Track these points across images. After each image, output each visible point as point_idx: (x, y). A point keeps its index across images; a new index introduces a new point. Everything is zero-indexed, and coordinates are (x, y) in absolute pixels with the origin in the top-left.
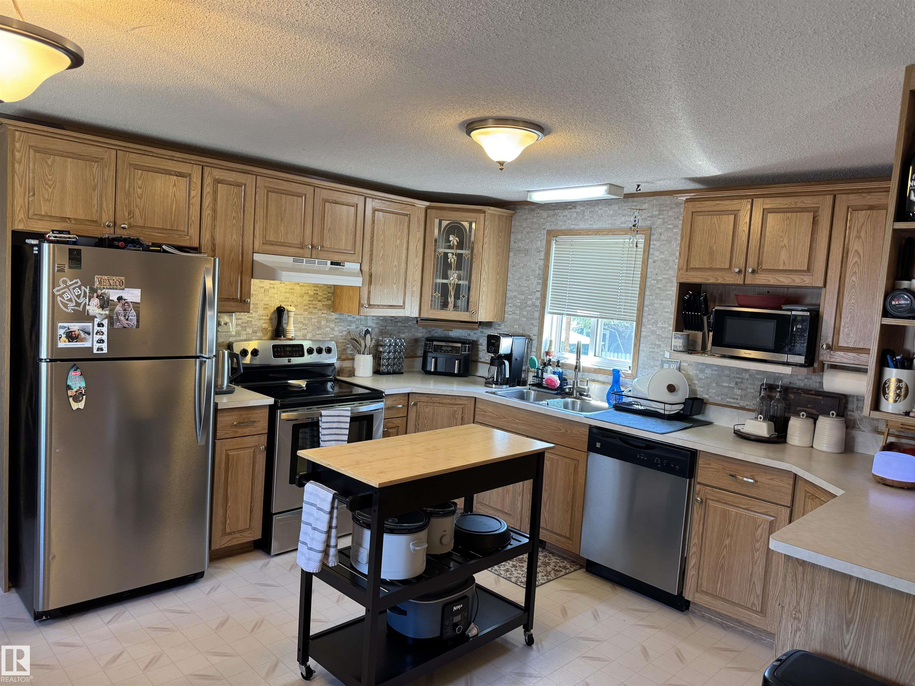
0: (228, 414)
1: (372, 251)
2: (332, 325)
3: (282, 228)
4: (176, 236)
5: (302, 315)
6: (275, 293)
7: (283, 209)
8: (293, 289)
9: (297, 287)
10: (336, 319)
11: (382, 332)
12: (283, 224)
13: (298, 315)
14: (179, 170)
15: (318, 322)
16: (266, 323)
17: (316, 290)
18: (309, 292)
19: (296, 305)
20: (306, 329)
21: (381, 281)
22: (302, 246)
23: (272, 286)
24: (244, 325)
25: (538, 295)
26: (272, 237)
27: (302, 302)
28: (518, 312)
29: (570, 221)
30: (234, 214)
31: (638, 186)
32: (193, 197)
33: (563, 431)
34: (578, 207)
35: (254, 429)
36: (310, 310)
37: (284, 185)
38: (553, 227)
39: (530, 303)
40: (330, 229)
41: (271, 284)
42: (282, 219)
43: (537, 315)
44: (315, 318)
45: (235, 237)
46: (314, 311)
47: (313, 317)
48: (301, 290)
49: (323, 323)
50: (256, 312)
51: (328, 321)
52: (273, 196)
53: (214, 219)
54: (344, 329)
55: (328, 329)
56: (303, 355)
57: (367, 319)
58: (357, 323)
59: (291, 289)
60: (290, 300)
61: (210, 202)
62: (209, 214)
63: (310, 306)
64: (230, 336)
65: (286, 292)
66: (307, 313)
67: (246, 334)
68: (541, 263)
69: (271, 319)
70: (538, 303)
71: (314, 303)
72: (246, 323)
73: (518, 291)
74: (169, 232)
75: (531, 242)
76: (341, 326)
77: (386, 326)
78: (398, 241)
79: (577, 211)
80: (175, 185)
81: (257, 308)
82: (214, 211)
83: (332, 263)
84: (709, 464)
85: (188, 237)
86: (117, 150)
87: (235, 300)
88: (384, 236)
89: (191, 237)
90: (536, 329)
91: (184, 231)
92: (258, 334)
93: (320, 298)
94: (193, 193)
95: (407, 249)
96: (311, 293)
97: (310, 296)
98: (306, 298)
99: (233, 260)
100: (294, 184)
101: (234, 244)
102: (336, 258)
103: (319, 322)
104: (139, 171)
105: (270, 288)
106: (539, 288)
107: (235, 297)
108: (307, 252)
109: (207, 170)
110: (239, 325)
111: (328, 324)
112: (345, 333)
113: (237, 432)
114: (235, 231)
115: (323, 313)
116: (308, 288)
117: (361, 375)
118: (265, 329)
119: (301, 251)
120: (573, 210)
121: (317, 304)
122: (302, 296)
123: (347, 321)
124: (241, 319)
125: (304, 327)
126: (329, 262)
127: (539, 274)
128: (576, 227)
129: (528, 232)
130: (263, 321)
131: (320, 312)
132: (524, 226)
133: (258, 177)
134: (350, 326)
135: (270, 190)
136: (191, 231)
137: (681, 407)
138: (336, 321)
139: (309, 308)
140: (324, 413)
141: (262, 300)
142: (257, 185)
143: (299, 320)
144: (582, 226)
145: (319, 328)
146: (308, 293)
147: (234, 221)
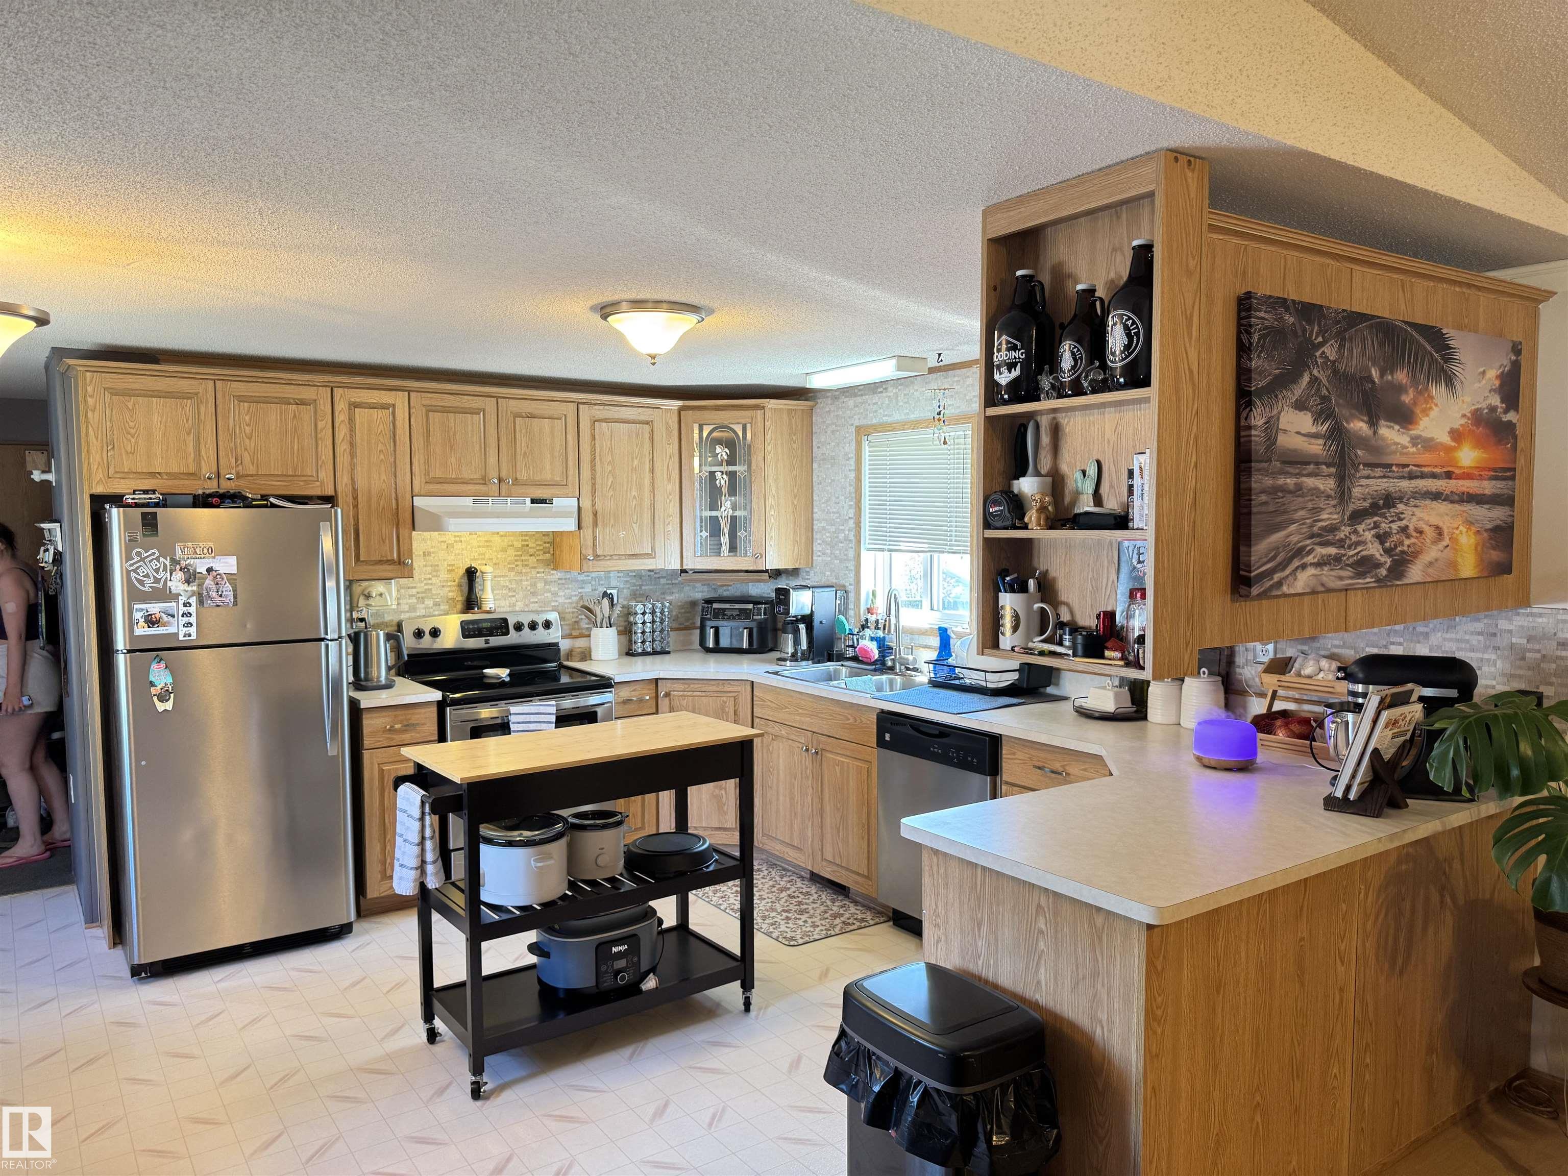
0: (375, 715)
1: (593, 478)
2: (554, 588)
3: (453, 460)
4: (302, 483)
5: (506, 576)
6: (463, 549)
7: (452, 434)
8: (491, 541)
9: (496, 538)
10: (559, 579)
11: (635, 595)
12: (453, 454)
13: (500, 576)
14: (299, 397)
15: (531, 585)
16: (453, 591)
17: (525, 540)
18: (515, 543)
19: (495, 564)
20: (514, 596)
21: (612, 521)
22: (484, 481)
23: (458, 539)
24: (420, 595)
25: (851, 523)
26: (438, 473)
27: (505, 559)
28: (828, 551)
29: (881, 411)
30: (380, 447)
31: (940, 355)
32: (321, 431)
33: (852, 720)
34: (890, 389)
35: (418, 735)
36: (519, 568)
37: (451, 401)
38: (863, 422)
39: (841, 536)
40: (525, 453)
41: (455, 536)
42: (451, 447)
43: (851, 553)
44: (527, 580)
45: (384, 477)
46: (524, 571)
47: (523, 578)
48: (503, 541)
49: (540, 585)
50: (438, 576)
51: (546, 582)
52: (435, 417)
53: (353, 455)
54: (573, 593)
55: (549, 594)
56: (507, 633)
57: (610, 577)
58: (593, 583)
59: (487, 541)
60: (487, 556)
61: (345, 434)
62: (345, 450)
63: (519, 563)
64: (402, 612)
65: (479, 547)
66: (513, 574)
67: (425, 608)
68: (852, 475)
69: (460, 586)
70: (852, 537)
71: (523, 558)
72: (422, 593)
73: (826, 520)
74: (289, 478)
75: (838, 445)
76: (568, 588)
77: (641, 586)
78: (636, 462)
79: (889, 394)
80: (295, 416)
81: (438, 571)
82: (352, 445)
83: (533, 501)
84: (1014, 754)
85: (318, 483)
86: (214, 380)
87: (391, 562)
88: (612, 455)
89: (322, 483)
90: (852, 575)
91: (312, 476)
92: (442, 607)
93: (531, 551)
94: (320, 425)
95: (653, 471)
96: (518, 544)
97: (517, 550)
98: (511, 552)
99: (383, 508)
100: (466, 397)
101: (384, 486)
102: (540, 493)
103: (534, 585)
104: (246, 404)
105: (456, 541)
106: (851, 513)
107: (389, 558)
108: (495, 488)
109: (338, 392)
110: (413, 596)
111: (547, 587)
112: (575, 599)
113: (392, 739)
114: (383, 469)
115: (538, 572)
116: (512, 538)
117: (600, 658)
118: (453, 599)
119: (483, 488)
120: (884, 395)
121: (528, 560)
122: (504, 550)
123: (578, 581)
124: (415, 587)
125: (510, 594)
126: (528, 500)
127: (850, 493)
128: (890, 420)
129: (833, 432)
130: (448, 589)
131: (534, 572)
132: (828, 422)
133: (412, 394)
134: (583, 588)
135: (430, 409)
136: (322, 475)
137: (1015, 676)
138: (560, 582)
139: (517, 566)
140: (514, 709)
141: (445, 560)
142: (412, 404)
143: (502, 583)
144: (897, 416)
145: (534, 594)
146: (512, 546)
147: (382, 457)
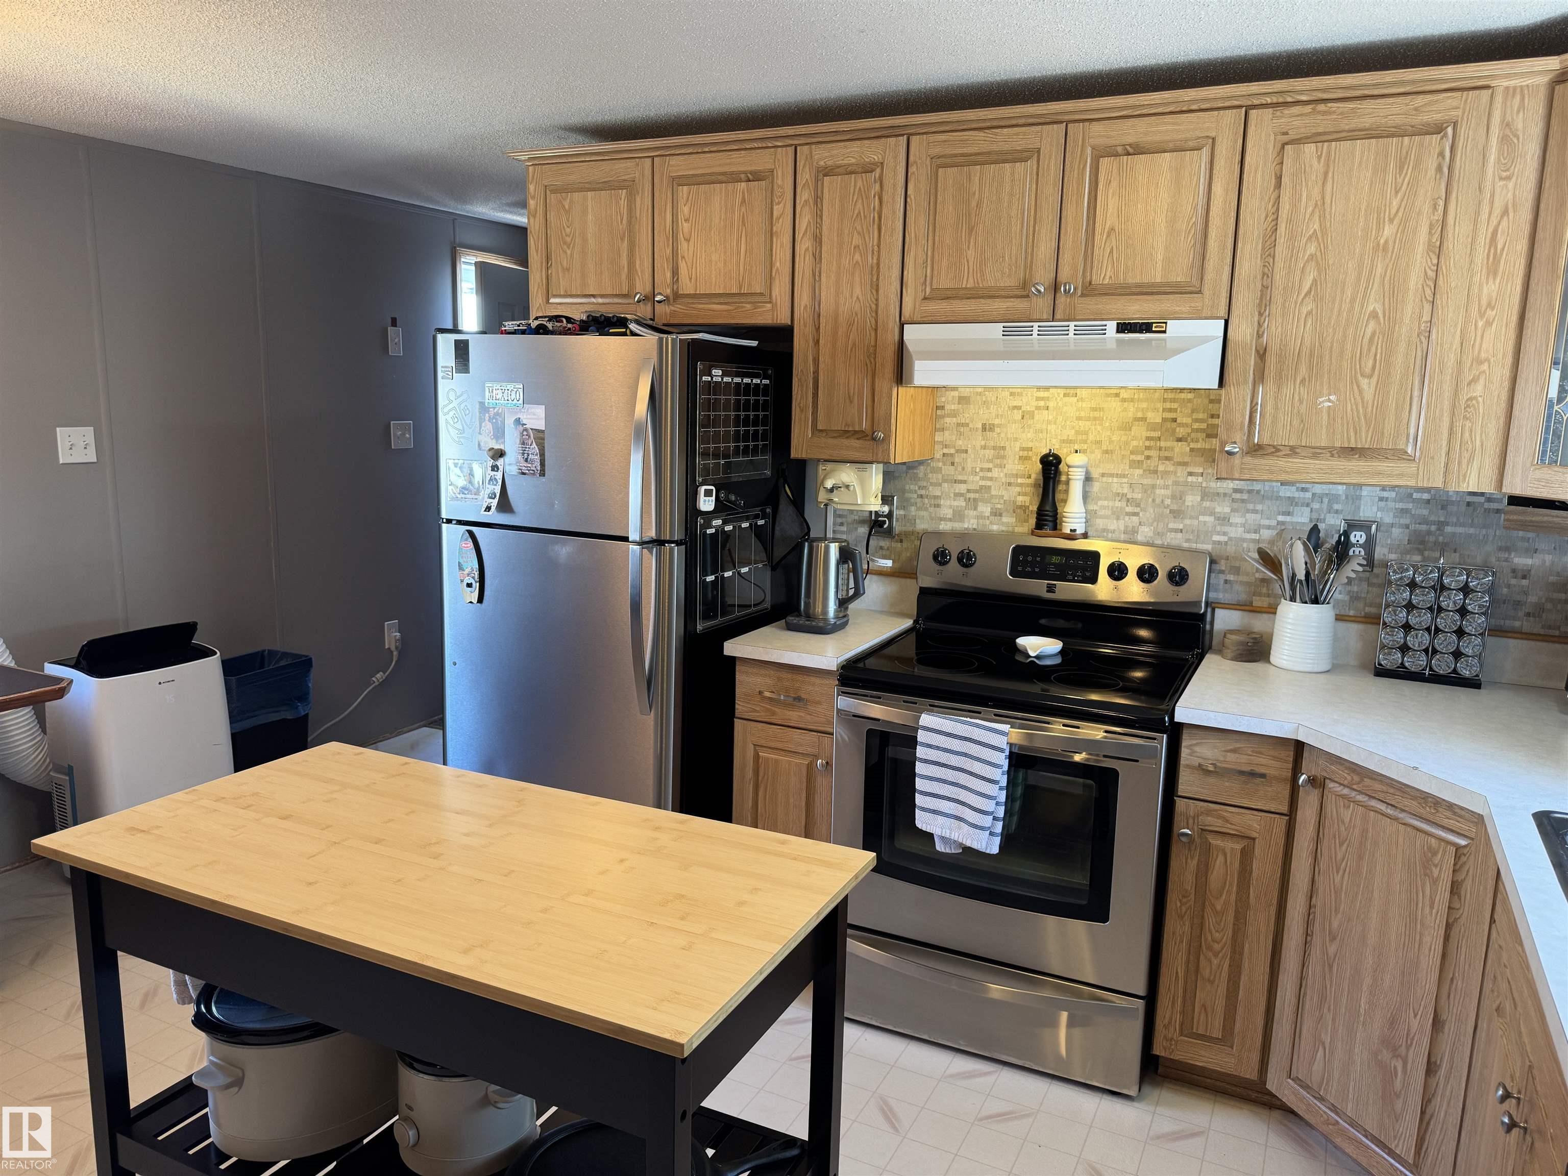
0: (750, 670)
1: (1267, 274)
2: (1223, 508)
3: (971, 253)
4: (748, 306)
5: (1124, 476)
6: (1049, 422)
7: (974, 204)
8: (1101, 409)
9: (1114, 405)
10: (1236, 491)
11: (1423, 542)
12: (972, 243)
13: (1112, 475)
14: (753, 168)
15: (1173, 497)
16: (1025, 494)
17: (1170, 410)
18: (1150, 415)
19: (1106, 452)
20: (1136, 514)
22: (1024, 291)
23: (1042, 403)
24: (972, 495)
26: (945, 282)
27: (1127, 443)
30: (857, 240)
32: (778, 219)
35: (808, 717)
36: (1152, 464)
37: (979, 142)
41: (1038, 399)
42: (971, 230)
44: (1166, 487)
45: (857, 291)
46: (1161, 468)
47: (1159, 482)
48: (1125, 410)
49: (1191, 499)
50: (1002, 466)
51: (1206, 495)
52: (948, 176)
53: (817, 257)
54: (1266, 522)
55: (1209, 519)
57: (1359, 498)
58: (1316, 506)
59: (1094, 409)
60: (1091, 437)
61: (809, 222)
62: (807, 249)
63: (1153, 453)
64: (941, 519)
65: (1079, 418)
66: (1138, 472)
67: (978, 517)
69: (1036, 485)
71: (1163, 444)
72: (976, 491)
74: (736, 299)
76: (1255, 511)
77: (1441, 525)
80: (743, 201)
81: (1003, 457)
82: (818, 240)
83: (1123, 328)
85: (769, 306)
86: (653, 157)
89: (774, 306)
91: (761, 294)
92: (1005, 519)
93: (1181, 431)
94: (777, 210)
96: (1155, 417)
97: (1152, 427)
98: (1140, 431)
99: (854, 344)
100: (1005, 130)
101: (857, 308)
102: (1136, 311)
103: (1178, 497)
104: (685, 188)
105: (1038, 408)
107: (857, 429)
108: (1042, 305)
109: (803, 151)
110: (961, 495)
111: (1207, 504)
112: (1266, 534)
114: (857, 279)
115: (1190, 474)
116: (1145, 405)
118: (1024, 508)
121: (1172, 449)
122: (1126, 427)
123: (1278, 498)
124: (965, 482)
125: (1129, 509)
126: (1112, 326)
130: (1018, 489)
131: (1181, 472)
133: (914, 140)
134: (1288, 514)
135: (942, 162)
136: (776, 292)
138: (1238, 496)
139: (1148, 457)
141: (1016, 439)
142: (911, 159)
143: (1116, 488)
145: (1177, 514)
146: (1144, 419)
147: (857, 257)
